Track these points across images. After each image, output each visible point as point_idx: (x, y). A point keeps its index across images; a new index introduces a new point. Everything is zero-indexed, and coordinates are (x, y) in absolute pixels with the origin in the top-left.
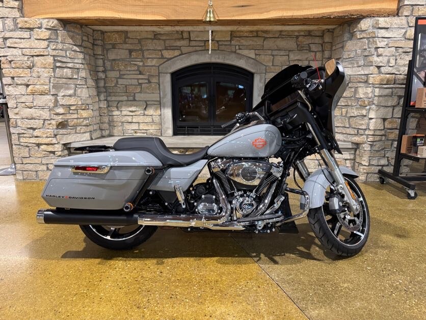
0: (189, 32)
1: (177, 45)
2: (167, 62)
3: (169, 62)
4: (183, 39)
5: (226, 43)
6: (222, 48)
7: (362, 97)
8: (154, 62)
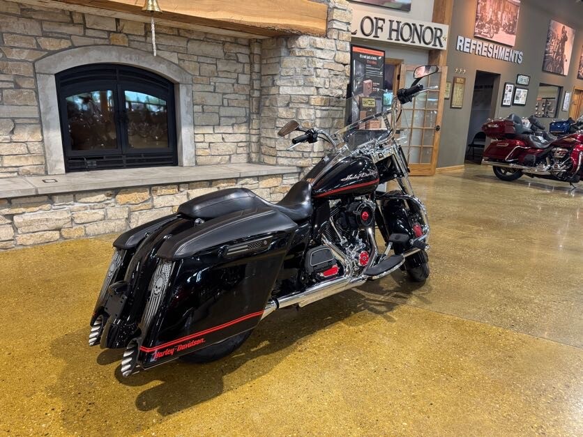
0: (83, 15)
1: (64, 31)
2: (47, 58)
3: (52, 56)
4: (72, 23)
5: (139, 39)
6: (135, 44)
7: (305, 118)
8: (25, 55)
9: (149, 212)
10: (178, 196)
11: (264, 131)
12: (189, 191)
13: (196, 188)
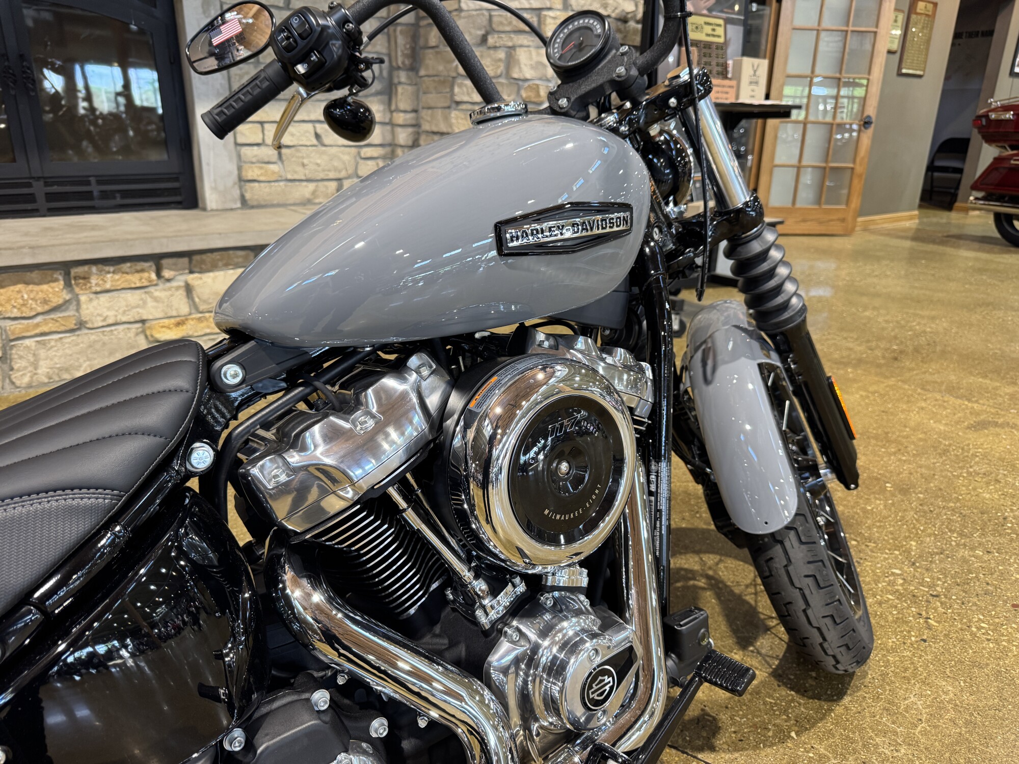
7: (528, 76)
9: (70, 338)
10: (157, 292)
11: (426, 114)
12: (193, 279)
13: (213, 267)
